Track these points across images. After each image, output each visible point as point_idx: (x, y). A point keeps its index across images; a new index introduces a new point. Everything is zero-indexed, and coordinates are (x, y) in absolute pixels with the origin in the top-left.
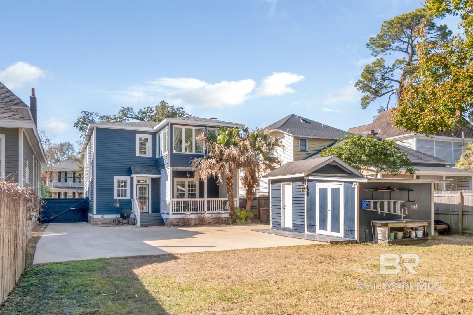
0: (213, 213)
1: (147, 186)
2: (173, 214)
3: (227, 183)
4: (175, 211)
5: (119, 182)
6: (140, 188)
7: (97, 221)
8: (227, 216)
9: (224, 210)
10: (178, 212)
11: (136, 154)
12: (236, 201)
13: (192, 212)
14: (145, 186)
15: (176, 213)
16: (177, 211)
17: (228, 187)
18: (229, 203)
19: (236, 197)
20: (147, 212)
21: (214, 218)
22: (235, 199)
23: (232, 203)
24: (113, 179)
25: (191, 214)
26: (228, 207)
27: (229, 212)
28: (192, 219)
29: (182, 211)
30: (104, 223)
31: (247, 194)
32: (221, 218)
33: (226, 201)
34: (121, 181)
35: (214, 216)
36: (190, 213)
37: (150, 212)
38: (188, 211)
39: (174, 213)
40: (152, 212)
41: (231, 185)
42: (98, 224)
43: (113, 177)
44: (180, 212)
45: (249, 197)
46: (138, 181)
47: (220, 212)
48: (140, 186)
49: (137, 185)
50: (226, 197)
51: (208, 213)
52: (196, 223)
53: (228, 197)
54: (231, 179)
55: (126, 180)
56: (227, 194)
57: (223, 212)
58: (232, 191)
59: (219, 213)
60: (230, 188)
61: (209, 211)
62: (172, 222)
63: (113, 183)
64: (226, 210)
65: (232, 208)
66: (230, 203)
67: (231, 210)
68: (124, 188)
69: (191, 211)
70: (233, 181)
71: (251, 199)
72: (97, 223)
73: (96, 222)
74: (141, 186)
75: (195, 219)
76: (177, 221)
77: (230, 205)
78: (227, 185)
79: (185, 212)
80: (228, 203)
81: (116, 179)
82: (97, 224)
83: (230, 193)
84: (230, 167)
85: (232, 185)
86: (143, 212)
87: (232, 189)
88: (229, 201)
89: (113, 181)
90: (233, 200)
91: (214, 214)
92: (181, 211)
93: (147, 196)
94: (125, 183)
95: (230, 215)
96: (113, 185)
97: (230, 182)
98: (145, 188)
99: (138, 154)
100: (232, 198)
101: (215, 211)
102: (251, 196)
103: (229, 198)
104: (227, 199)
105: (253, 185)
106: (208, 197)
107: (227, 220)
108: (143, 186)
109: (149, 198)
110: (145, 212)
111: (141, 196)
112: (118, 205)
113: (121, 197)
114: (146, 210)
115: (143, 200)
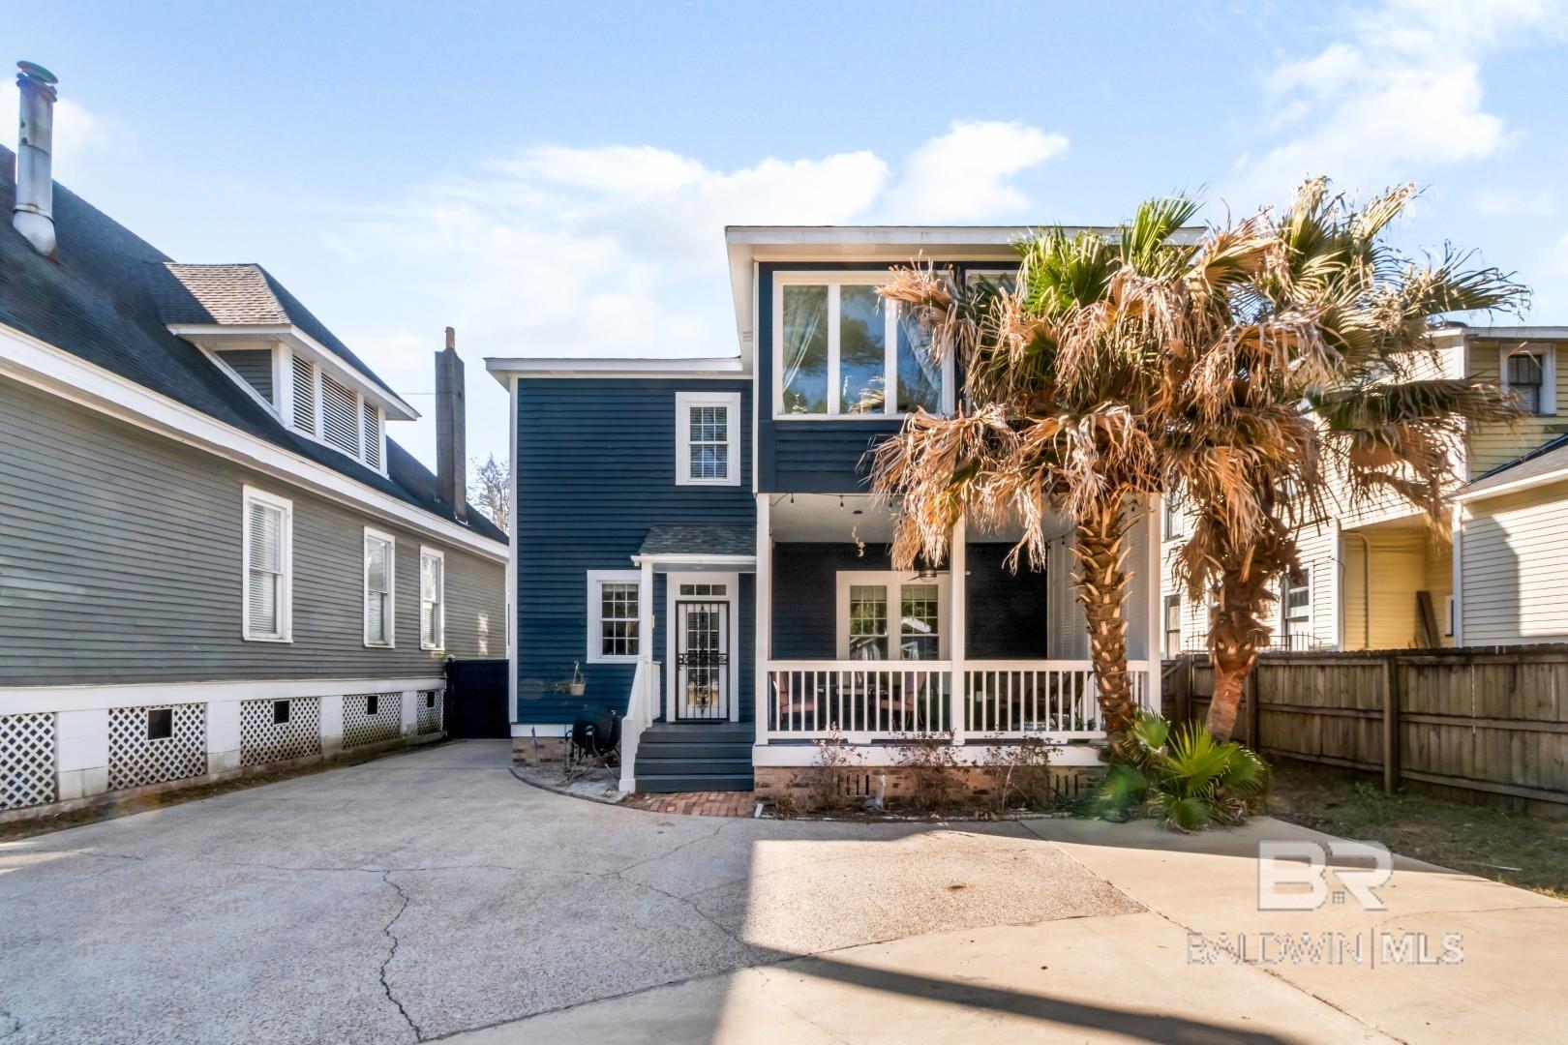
0: (997, 743)
1: (723, 608)
2: (773, 742)
3: (1087, 566)
5: (606, 596)
6: (692, 618)
7: (521, 747)
8: (1087, 757)
9: (1067, 727)
11: (674, 478)
12: (1143, 675)
13: (879, 734)
14: (714, 608)
15: (790, 734)
16: (797, 727)
17: (1089, 592)
18: (1100, 686)
19: (1142, 656)
20: (723, 715)
21: (1006, 769)
22: (1133, 666)
23: (1117, 688)
24: (585, 582)
25: (875, 742)
26: (1090, 706)
27: (1098, 734)
28: (877, 771)
29: (828, 727)
30: (549, 756)
31: (1216, 636)
32: (1045, 769)
33: (1079, 676)
34: (615, 590)
35: (1006, 756)
36: (866, 736)
37: (734, 717)
38: (859, 727)
40: (743, 719)
41: (1108, 580)
42: (529, 761)
43: (585, 574)
44: (814, 733)
45: (1232, 651)
46: (682, 587)
47: (1043, 735)
48: (691, 608)
49: (682, 607)
50: (1079, 655)
51: (969, 742)
52: (899, 792)
53: (1090, 653)
54: (1109, 546)
55: (637, 586)
56: (1089, 636)
57: (1061, 736)
58: (1116, 614)
59: (1038, 742)
60: (1107, 599)
61: (978, 726)
62: (766, 785)
63: (585, 597)
64: (1079, 728)
65: (1119, 714)
66: (1107, 685)
67: (1108, 728)
68: (627, 619)
69: (872, 727)
70: (1123, 552)
71: (1244, 664)
72: (523, 755)
73: (520, 751)
74: (698, 608)
75: (892, 771)
76: (798, 778)
77: (1101, 700)
78: (1088, 580)
80: (1090, 685)
81: (597, 580)
82: (523, 760)
83: (1104, 629)
84: (1103, 444)
85: (1119, 578)
86: (707, 715)
87: (1117, 603)
88: (1099, 678)
89: (585, 590)
90: (1124, 669)
91: (1005, 749)
92: (822, 728)
93: (722, 649)
94: (634, 595)
95: (1105, 754)
96: (585, 604)
97: (1104, 566)
98: (715, 617)
99: (683, 477)
100: (1119, 659)
101: (1016, 728)
102: (1240, 649)
103: (1097, 657)
104: (1086, 665)
105: (1257, 579)
106: (972, 653)
107: (1082, 779)
108: (707, 608)
109: (728, 660)
110: (714, 716)
111: (698, 649)
112: (578, 689)
113: (617, 653)
114: (716, 710)
115: (705, 665)
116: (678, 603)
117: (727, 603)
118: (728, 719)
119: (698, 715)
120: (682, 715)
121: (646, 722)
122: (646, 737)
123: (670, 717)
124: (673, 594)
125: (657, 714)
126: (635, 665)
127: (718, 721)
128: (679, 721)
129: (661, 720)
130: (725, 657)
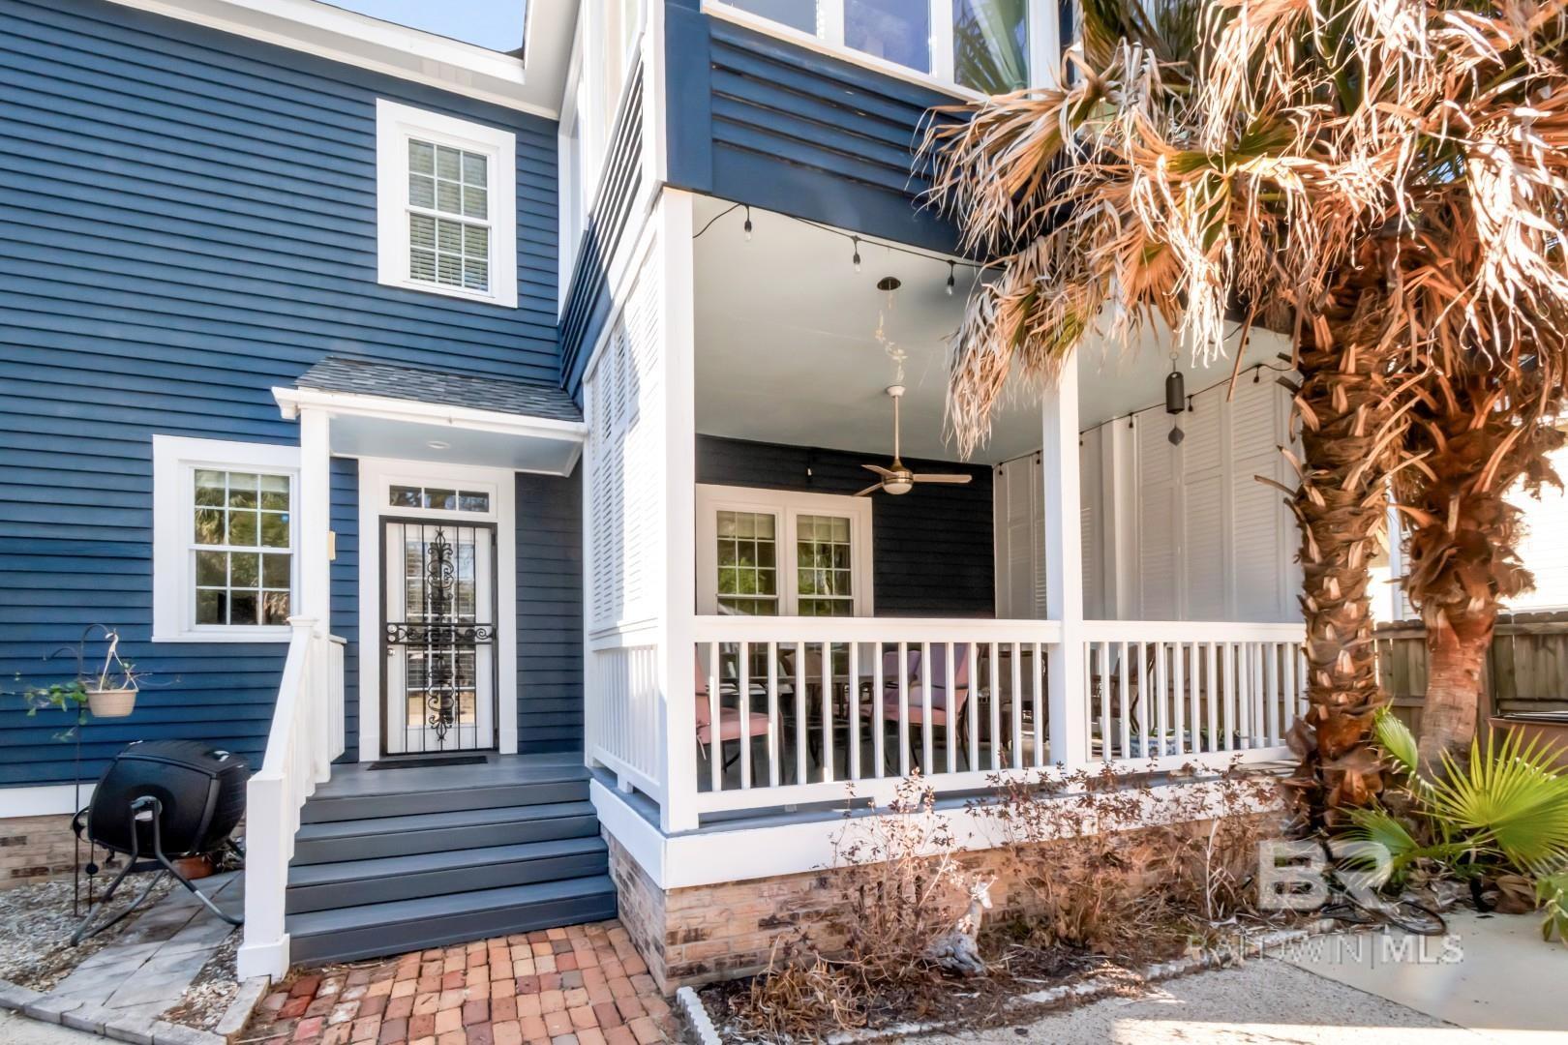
1: (483, 535)
2: (708, 822)
4: (732, 781)
5: (206, 495)
6: (415, 552)
10: (775, 795)
11: (373, 269)
13: (935, 781)
14: (463, 537)
15: (747, 797)
16: (760, 778)
20: (485, 741)
24: (146, 460)
29: (828, 770)
34: (230, 485)
37: (509, 744)
39: (722, 800)
40: (527, 747)
43: (149, 442)
44: (802, 792)
46: (393, 489)
48: (413, 532)
49: (392, 530)
55: (286, 479)
62: (695, 936)
63: (146, 494)
68: (261, 549)
76: (768, 908)
79: (861, 788)
81: (179, 457)
86: (450, 744)
89: (146, 476)
92: (815, 775)
93: (480, 615)
94: (279, 500)
96: (146, 509)
98: (466, 552)
99: (394, 266)
108: (449, 534)
109: (494, 635)
110: (467, 743)
111: (430, 616)
112: (115, 702)
113: (235, 620)
114: (470, 731)
115: (446, 645)
116: (384, 520)
117: (492, 527)
118: (496, 748)
119: (432, 745)
120: (394, 747)
121: (316, 770)
122: (317, 811)
123: (369, 751)
124: (373, 502)
125: (339, 749)
126: (287, 645)
127: (476, 757)
128: (389, 761)
129: (348, 758)
130: (488, 630)
